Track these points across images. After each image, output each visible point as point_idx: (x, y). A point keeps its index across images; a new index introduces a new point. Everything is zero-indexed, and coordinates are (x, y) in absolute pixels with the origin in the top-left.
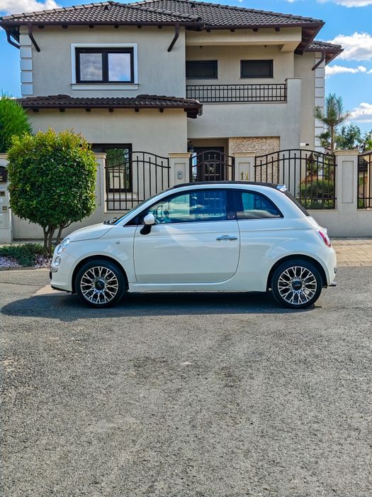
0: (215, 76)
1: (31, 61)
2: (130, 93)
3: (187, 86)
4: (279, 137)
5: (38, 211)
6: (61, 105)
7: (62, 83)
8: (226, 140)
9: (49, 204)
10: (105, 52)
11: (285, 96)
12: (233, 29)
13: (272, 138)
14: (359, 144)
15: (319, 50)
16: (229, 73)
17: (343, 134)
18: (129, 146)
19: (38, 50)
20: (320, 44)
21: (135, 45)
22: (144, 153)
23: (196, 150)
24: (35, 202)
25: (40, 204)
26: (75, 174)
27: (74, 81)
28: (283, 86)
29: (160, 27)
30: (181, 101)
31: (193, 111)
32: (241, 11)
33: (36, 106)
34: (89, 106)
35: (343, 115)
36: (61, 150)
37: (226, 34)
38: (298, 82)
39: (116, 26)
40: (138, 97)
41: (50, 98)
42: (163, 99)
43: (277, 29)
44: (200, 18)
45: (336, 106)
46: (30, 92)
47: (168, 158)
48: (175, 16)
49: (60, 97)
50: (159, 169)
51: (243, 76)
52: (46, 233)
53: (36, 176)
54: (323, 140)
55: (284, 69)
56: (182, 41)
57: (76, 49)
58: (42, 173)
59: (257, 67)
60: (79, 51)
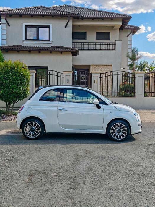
0: (85, 38)
1: (6, 30)
2: (48, 45)
3: (73, 43)
4: (112, 65)
5: (3, 96)
6: (18, 50)
7: (19, 40)
8: (89, 66)
9: (8, 92)
10: (38, 27)
11: (115, 48)
12: (93, 19)
13: (109, 65)
14: (147, 69)
15: (130, 29)
16: (91, 37)
17: (141, 64)
18: (47, 67)
19: (9, 25)
20: (130, 26)
21: (51, 25)
22: (52, 71)
23: (76, 70)
24: (2, 91)
25: (4, 93)
26: (20, 80)
27: (24, 39)
28: (114, 44)
29: (61, 17)
30: (70, 48)
31: (75, 53)
32: (97, 11)
33: (7, 50)
34: (30, 50)
35: (139, 56)
36: (15, 69)
37: (90, 21)
38: (121, 42)
39: (43, 16)
40: (52, 47)
41: (14, 46)
42: (63, 48)
43: (112, 19)
44: (79, 14)
45: (136, 53)
46: (5, 43)
47: (63, 73)
48: (68, 13)
49: (18, 46)
50: (59, 78)
51: (97, 39)
52: (7, 105)
53: (3, 80)
54: (130, 67)
55: (114, 36)
56: (71, 23)
57: (25, 25)
58: (6, 79)
59: (103, 35)
60: (27, 26)
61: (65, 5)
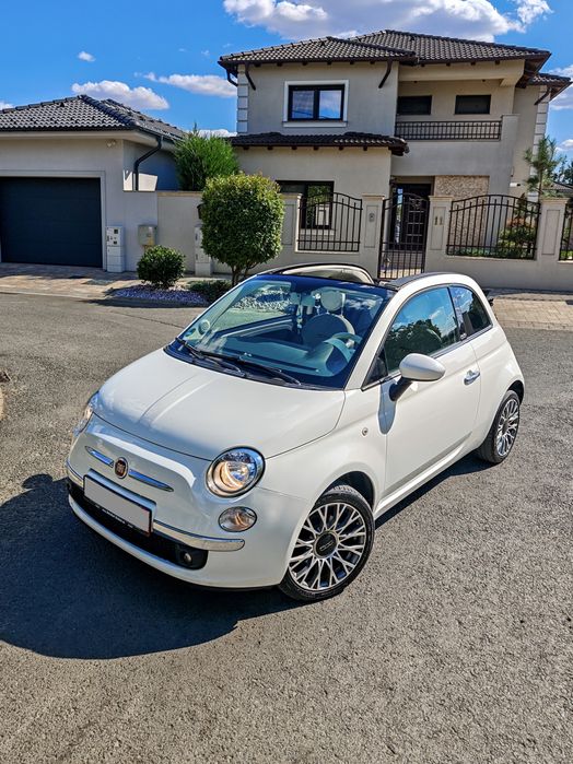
0: (428, 112)
1: (247, 99)
2: (338, 130)
3: (397, 123)
4: (488, 177)
6: (270, 144)
7: (275, 121)
8: (433, 178)
10: (317, 89)
11: (499, 134)
12: (449, 64)
13: (480, 177)
15: (545, 83)
16: (443, 109)
18: (331, 184)
19: (254, 88)
20: (547, 76)
21: (346, 82)
22: (338, 194)
23: (400, 186)
26: (260, 219)
27: (286, 119)
28: (498, 124)
29: (372, 62)
30: (386, 138)
31: (398, 150)
32: (462, 42)
33: (246, 144)
34: (295, 143)
35: (556, 158)
36: (250, 194)
37: (441, 69)
38: (515, 119)
39: (329, 63)
40: (345, 135)
41: (261, 136)
42: (370, 136)
43: (498, 62)
44: (413, 52)
45: (549, 149)
46: (245, 130)
47: (362, 200)
49: (271, 135)
50: (352, 210)
51: (457, 112)
53: (224, 219)
54: (530, 184)
55: (501, 105)
56: (394, 78)
57: (290, 87)
58: (229, 217)
59: (473, 104)
60: (292, 88)
61: (387, 31)
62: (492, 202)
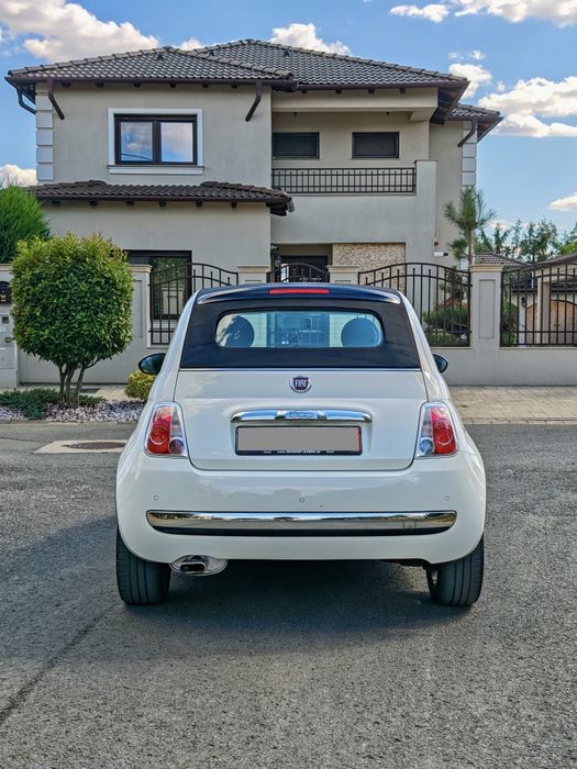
0: (315, 155)
1: (51, 132)
2: (191, 179)
3: (273, 170)
4: (405, 244)
5: (50, 344)
6: (92, 197)
7: (95, 164)
8: (329, 247)
9: (66, 334)
10: (157, 120)
11: (414, 186)
12: (339, 91)
13: (394, 244)
14: (555, 250)
15: (469, 119)
16: (336, 151)
17: (530, 235)
18: (187, 255)
19: (62, 117)
20: (469, 109)
21: (198, 111)
22: (203, 265)
23: (285, 259)
24: (46, 332)
25: (54, 335)
26: (103, 295)
27: (112, 161)
28: (410, 171)
29: (235, 86)
30: (261, 191)
31: (279, 206)
32: (354, 62)
33: (56, 198)
34: (131, 199)
36: (85, 262)
37: (330, 97)
38: (433, 164)
39: (172, 85)
40: (203, 185)
41: (78, 185)
42: (238, 188)
43: (403, 90)
44: (291, 74)
45: (475, 203)
46: (51, 178)
47: (237, 274)
48: (256, 71)
49: (92, 184)
51: (356, 155)
52: (62, 375)
53: (49, 297)
54: (456, 249)
55: (415, 145)
56: (266, 105)
57: (116, 115)
58: (58, 293)
59: (377, 143)
60: (119, 118)
61: (249, 41)
62: (410, 272)
